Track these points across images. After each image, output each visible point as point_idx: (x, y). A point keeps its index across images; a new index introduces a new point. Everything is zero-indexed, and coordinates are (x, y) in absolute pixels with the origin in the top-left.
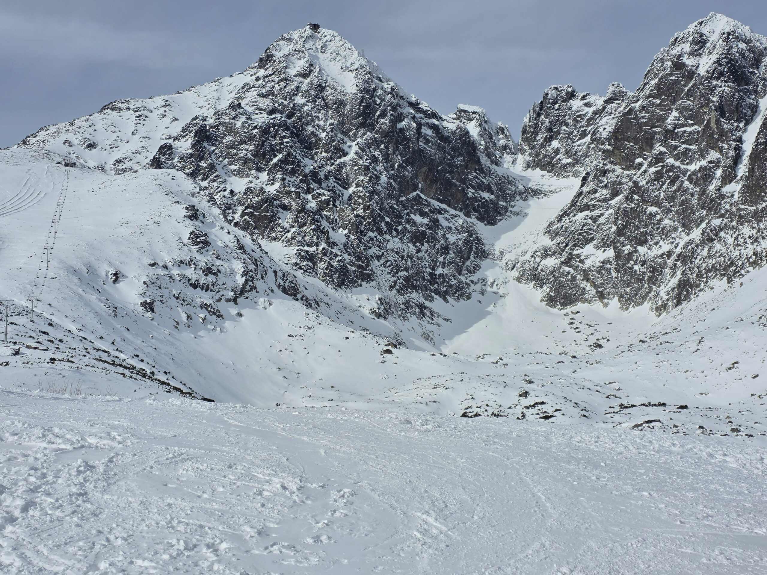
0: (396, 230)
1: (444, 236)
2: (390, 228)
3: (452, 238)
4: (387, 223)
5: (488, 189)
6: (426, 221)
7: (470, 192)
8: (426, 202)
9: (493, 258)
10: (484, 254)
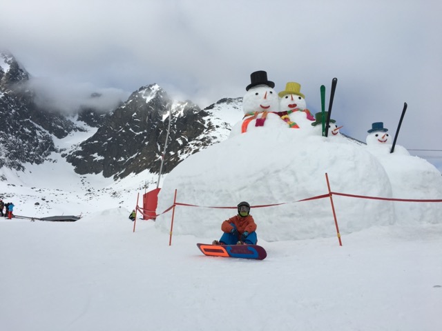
0: (15, 133)
1: (37, 139)
2: (12, 131)
3: (40, 141)
4: (10, 129)
5: (61, 125)
6: (30, 132)
7: (53, 124)
8: (32, 125)
9: (57, 152)
10: (53, 149)
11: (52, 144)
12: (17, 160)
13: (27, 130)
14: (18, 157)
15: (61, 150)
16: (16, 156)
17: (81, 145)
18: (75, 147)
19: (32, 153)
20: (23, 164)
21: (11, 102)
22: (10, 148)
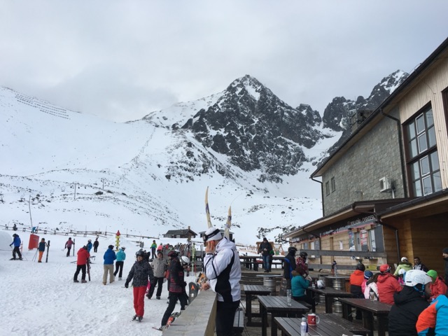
0: (271, 150)
1: (289, 153)
3: (292, 154)
4: (267, 148)
5: (308, 135)
6: (283, 147)
7: (302, 136)
8: (284, 140)
9: (308, 161)
10: (304, 159)
11: (303, 154)
12: (276, 174)
13: (280, 146)
14: (276, 171)
15: (312, 159)
16: (274, 170)
17: (328, 152)
18: (323, 154)
19: (287, 165)
20: (281, 177)
21: (265, 124)
22: (269, 165)
